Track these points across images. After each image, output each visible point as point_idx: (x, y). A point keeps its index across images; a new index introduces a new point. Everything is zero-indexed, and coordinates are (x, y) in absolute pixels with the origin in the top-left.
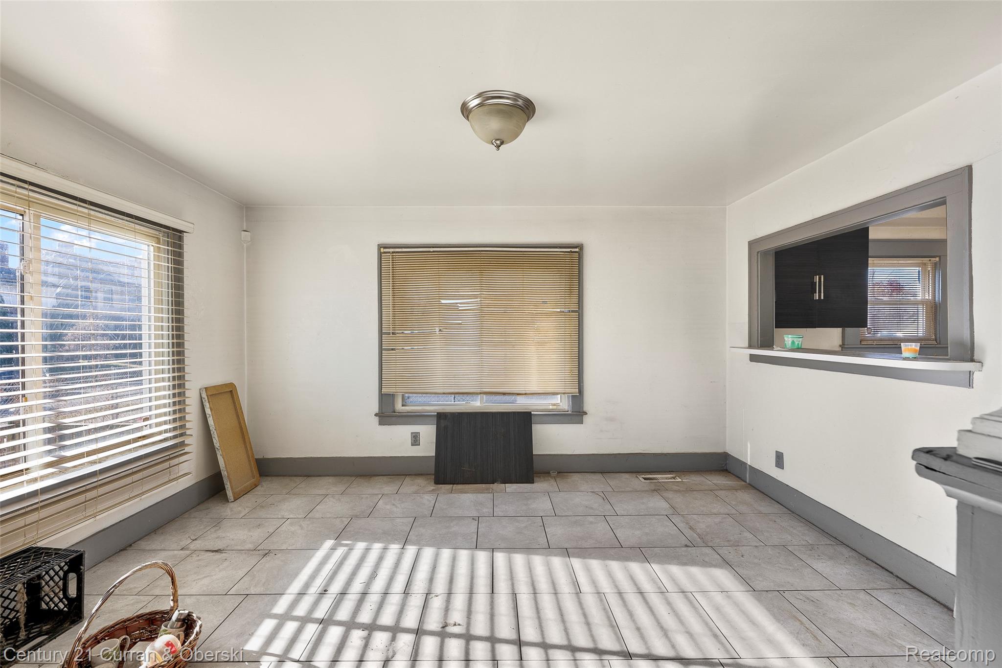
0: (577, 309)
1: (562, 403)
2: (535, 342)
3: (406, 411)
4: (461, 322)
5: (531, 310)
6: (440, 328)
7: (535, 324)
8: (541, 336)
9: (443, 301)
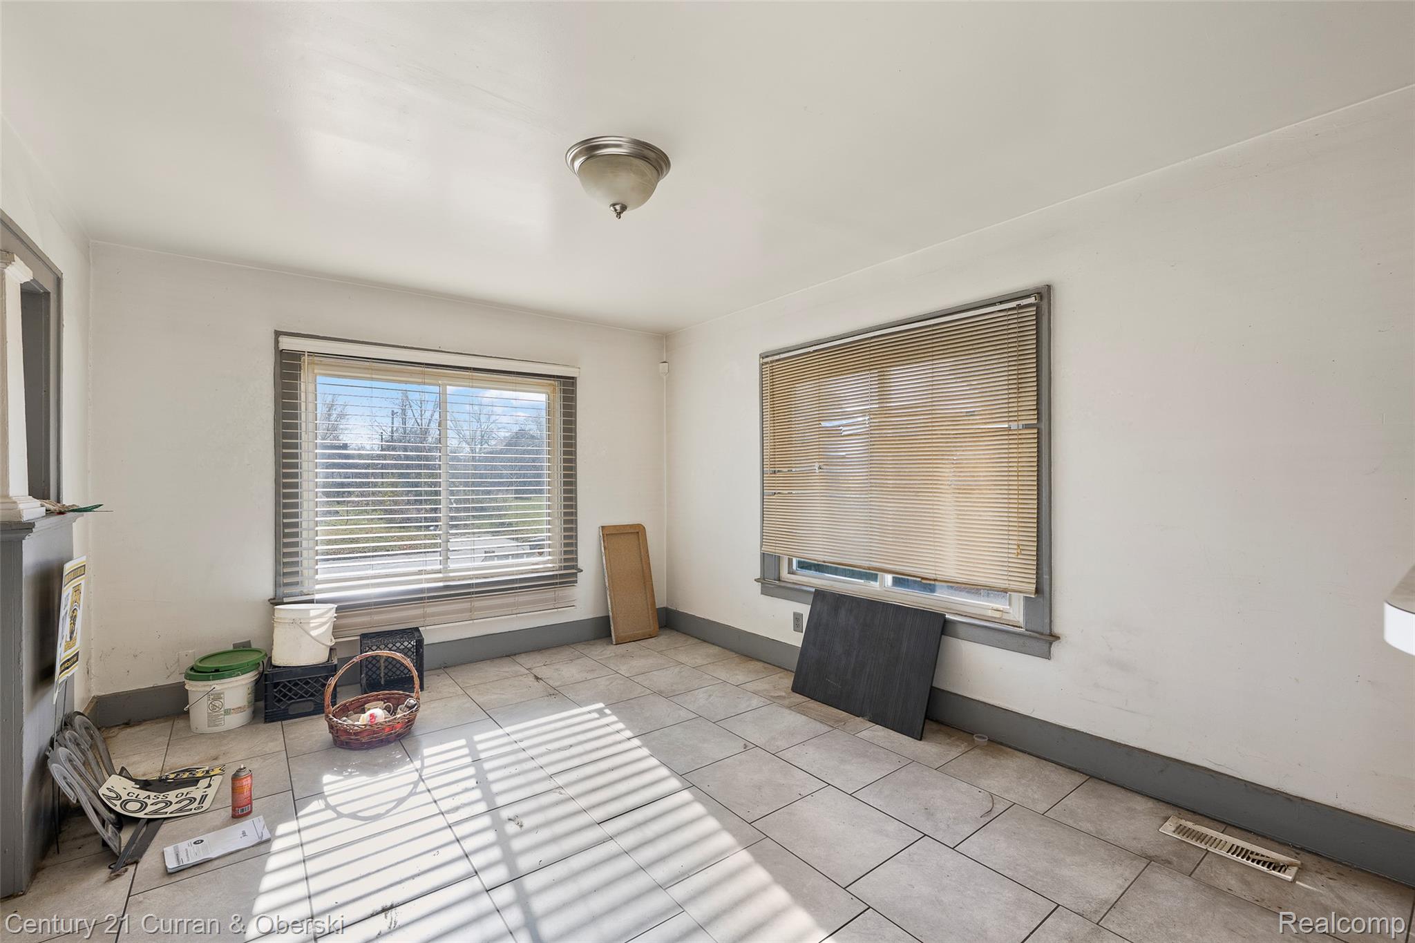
0: (1035, 422)
1: (1014, 612)
2: (953, 486)
3: (791, 581)
4: (844, 454)
5: (947, 430)
6: (820, 464)
7: (952, 455)
8: (964, 476)
9: (824, 424)
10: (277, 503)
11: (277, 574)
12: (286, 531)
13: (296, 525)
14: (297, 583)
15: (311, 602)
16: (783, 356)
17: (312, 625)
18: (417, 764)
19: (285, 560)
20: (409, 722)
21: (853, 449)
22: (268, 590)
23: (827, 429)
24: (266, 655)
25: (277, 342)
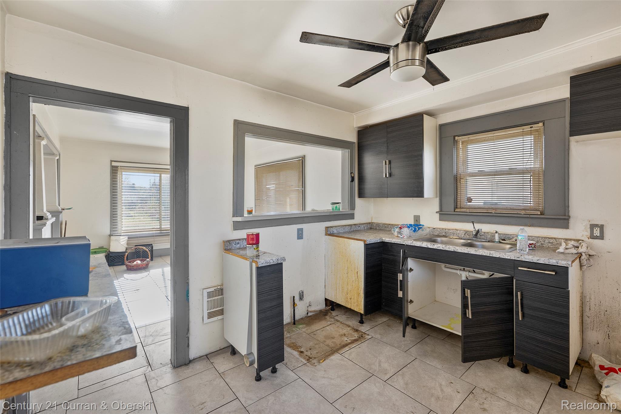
0: (302, 188)
4: (270, 195)
6: (266, 197)
7: (289, 195)
8: (291, 201)
9: (267, 186)
10: (111, 208)
11: (111, 228)
12: (114, 216)
13: (116, 214)
14: (116, 231)
15: (121, 236)
16: (259, 166)
17: (121, 241)
18: (148, 273)
19: (113, 224)
20: (147, 264)
21: (272, 194)
22: (108, 232)
23: (268, 188)
24: (108, 249)
25: (111, 163)
